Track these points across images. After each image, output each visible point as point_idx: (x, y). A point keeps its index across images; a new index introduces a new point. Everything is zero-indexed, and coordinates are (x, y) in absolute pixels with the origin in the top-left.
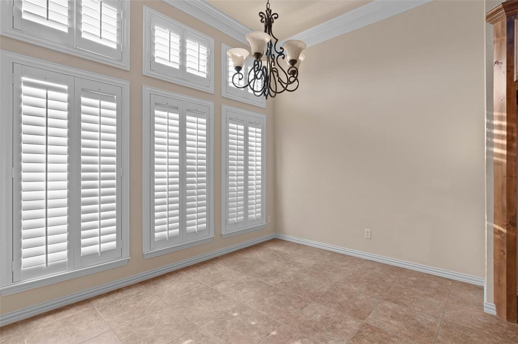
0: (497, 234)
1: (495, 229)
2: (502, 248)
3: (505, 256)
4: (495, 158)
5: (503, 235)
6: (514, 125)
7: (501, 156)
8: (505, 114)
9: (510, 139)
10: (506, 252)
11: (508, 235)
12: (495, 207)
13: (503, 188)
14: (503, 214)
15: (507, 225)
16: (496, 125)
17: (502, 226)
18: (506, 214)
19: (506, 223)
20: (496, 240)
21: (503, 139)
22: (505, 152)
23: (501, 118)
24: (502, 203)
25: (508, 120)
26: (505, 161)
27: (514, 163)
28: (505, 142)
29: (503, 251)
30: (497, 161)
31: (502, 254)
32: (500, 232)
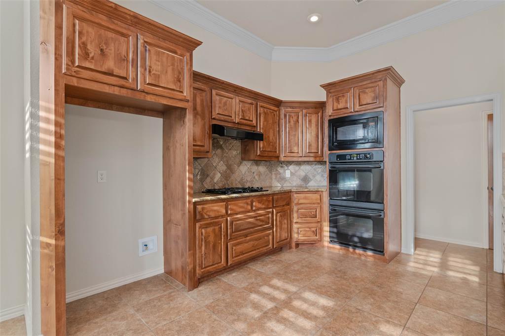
0: (44, 248)
1: (42, 243)
2: (50, 264)
3: (54, 272)
4: (41, 157)
5: (51, 248)
6: (62, 121)
7: (48, 154)
8: (53, 107)
9: (58, 136)
10: (54, 267)
11: (56, 246)
12: (41, 217)
13: (50, 193)
14: (51, 223)
15: (56, 235)
16: (42, 117)
17: (50, 237)
18: (54, 222)
19: (54, 234)
20: (43, 256)
21: (50, 135)
22: (52, 150)
23: (47, 110)
24: (50, 210)
25: (57, 113)
26: (53, 160)
27: (62, 164)
28: (52, 139)
29: (51, 267)
30: (44, 161)
31: (50, 270)
32: (48, 245)
